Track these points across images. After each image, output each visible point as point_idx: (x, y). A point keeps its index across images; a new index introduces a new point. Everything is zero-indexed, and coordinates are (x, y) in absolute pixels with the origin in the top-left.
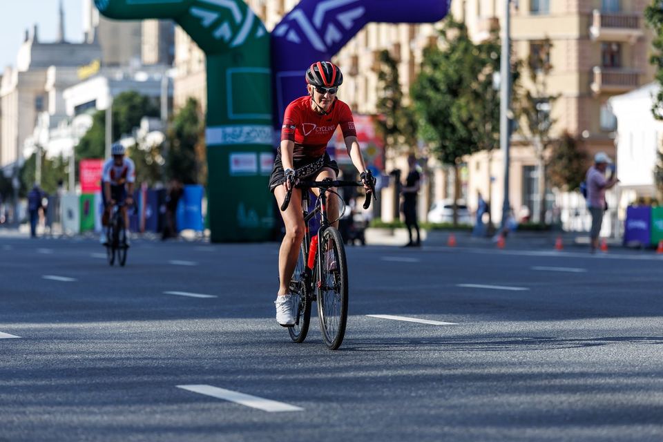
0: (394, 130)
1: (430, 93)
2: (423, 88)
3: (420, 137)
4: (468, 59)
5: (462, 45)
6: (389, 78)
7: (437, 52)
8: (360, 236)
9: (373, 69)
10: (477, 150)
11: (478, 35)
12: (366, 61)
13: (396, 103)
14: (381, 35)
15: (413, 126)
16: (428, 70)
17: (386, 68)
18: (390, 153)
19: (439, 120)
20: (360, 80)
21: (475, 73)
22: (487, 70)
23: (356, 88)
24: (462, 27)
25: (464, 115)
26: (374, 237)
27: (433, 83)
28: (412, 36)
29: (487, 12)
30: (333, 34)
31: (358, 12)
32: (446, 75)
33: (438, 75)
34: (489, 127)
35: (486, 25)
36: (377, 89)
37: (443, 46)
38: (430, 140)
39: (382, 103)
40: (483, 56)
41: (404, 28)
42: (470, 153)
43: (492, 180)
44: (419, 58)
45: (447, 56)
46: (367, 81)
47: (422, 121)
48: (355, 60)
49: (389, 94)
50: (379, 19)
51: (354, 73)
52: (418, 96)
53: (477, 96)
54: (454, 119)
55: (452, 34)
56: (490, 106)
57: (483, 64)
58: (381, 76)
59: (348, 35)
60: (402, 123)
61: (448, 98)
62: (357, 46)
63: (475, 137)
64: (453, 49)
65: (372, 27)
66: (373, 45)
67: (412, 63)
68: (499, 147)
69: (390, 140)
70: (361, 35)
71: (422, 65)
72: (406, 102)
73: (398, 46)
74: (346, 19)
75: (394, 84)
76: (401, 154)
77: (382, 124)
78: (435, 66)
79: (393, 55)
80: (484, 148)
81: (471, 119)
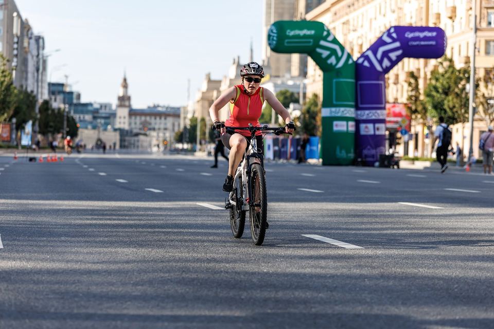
0: (416, 111)
1: (434, 93)
2: (431, 91)
3: (428, 115)
4: (453, 77)
5: (451, 70)
6: (414, 85)
7: (438, 73)
8: (397, 163)
9: (406, 81)
10: (457, 122)
11: (459, 65)
12: (402, 77)
13: (417, 98)
14: (410, 64)
15: (425, 110)
16: (433, 82)
17: (412, 81)
18: (413, 123)
19: (438, 107)
20: (399, 86)
21: (456, 84)
22: (463, 82)
23: (397, 91)
24: (451, 61)
25: (451, 105)
26: (404, 164)
27: (436, 88)
28: (426, 65)
29: (464, 54)
30: (386, 63)
31: (399, 52)
32: (442, 84)
33: (438, 85)
34: (463, 111)
35: (463, 60)
36: (408, 91)
37: (441, 70)
38: (434, 117)
39: (410, 98)
40: (461, 75)
41: (422, 61)
42: (453, 124)
43: (464, 137)
44: (429, 76)
45: (443, 75)
46: (402, 87)
47: (430, 107)
48: (397, 76)
49: (413, 93)
50: (410, 56)
51: (396, 83)
52: (428, 95)
53: (458, 95)
54: (446, 107)
55: (446, 64)
56: (464, 101)
57: (461, 79)
58: (410, 84)
59: (394, 63)
60: (420, 108)
61: (443, 96)
62: (398, 70)
63: (456, 116)
64: (446, 72)
65: (406, 60)
66: (406, 69)
67: (425, 78)
68: (468, 121)
69: (413, 116)
70: (400, 64)
71: (430, 79)
72: (422, 97)
73: (419, 70)
74: (393, 56)
75: (416, 88)
76: (419, 124)
77: (410, 108)
78: (437, 80)
79: (416, 74)
80: (460, 122)
81: (454, 107)
